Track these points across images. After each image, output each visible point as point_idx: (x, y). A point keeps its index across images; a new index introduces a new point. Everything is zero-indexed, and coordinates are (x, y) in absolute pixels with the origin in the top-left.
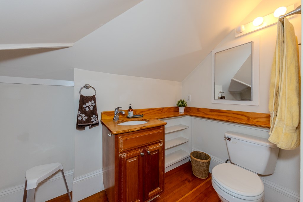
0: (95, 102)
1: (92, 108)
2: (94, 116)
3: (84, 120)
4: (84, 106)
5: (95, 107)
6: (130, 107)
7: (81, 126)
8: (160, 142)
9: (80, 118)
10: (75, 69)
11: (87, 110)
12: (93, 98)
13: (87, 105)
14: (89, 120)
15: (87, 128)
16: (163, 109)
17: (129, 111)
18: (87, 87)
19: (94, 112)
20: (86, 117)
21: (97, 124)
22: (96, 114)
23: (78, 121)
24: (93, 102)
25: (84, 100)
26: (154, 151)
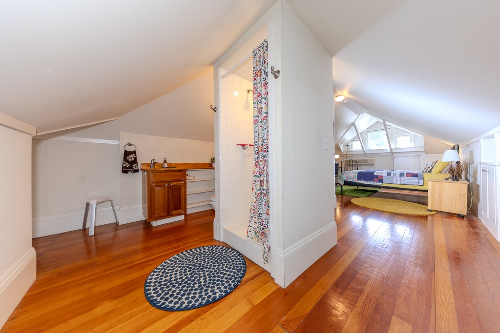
0: (136, 155)
1: (133, 159)
2: (135, 164)
3: (127, 166)
4: (128, 157)
5: (135, 159)
6: (165, 161)
7: (125, 171)
8: (182, 181)
9: (125, 165)
10: (120, 132)
11: (130, 160)
12: (134, 152)
13: (130, 156)
14: (131, 167)
15: (130, 173)
16: (197, 164)
17: (164, 163)
18: (130, 145)
19: (135, 161)
20: (129, 165)
21: (137, 171)
22: (136, 163)
23: (123, 167)
24: (134, 155)
25: (127, 154)
26: (177, 186)
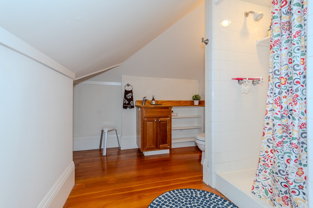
0: (132, 94)
1: (130, 97)
2: (132, 101)
3: (127, 103)
4: (127, 96)
5: (132, 96)
6: (153, 98)
7: (125, 107)
8: (168, 117)
9: (125, 102)
10: (122, 75)
11: (128, 98)
12: (131, 92)
13: (128, 95)
14: (129, 104)
15: (128, 109)
16: (180, 101)
17: (152, 100)
18: (128, 85)
19: (132, 99)
20: (128, 102)
21: (132, 107)
22: (133, 101)
23: (124, 104)
24: (131, 93)
25: (127, 92)
26: (164, 121)
